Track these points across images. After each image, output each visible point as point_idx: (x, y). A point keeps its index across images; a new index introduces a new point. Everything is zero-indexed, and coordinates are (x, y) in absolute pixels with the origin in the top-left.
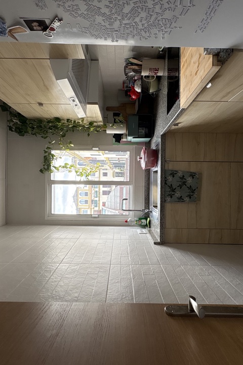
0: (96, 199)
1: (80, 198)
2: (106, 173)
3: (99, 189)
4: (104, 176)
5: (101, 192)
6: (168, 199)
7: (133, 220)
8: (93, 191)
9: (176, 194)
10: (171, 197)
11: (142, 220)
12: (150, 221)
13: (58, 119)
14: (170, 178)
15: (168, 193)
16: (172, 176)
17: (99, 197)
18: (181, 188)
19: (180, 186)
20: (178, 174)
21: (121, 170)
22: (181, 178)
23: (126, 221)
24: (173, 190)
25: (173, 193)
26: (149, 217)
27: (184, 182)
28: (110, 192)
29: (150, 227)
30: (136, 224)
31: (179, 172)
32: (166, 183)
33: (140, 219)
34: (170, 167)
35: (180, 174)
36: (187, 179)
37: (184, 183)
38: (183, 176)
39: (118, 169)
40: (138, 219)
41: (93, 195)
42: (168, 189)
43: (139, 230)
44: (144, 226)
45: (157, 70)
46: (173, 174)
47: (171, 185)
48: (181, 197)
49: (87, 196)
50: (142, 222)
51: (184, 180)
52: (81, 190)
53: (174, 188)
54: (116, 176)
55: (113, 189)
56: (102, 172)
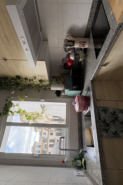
0: (45, 150)
1: (36, 149)
2: (52, 133)
3: (48, 143)
4: (51, 135)
5: (49, 145)
6: (104, 134)
7: (69, 161)
8: (44, 145)
9: (111, 129)
10: (107, 132)
11: (78, 161)
12: (85, 162)
13: (18, 77)
14: (103, 114)
15: (103, 128)
16: (104, 112)
17: (47, 148)
18: (114, 123)
19: (113, 122)
20: (109, 110)
21: (61, 132)
22: (112, 114)
23: (63, 162)
24: (108, 125)
25: (108, 128)
26: (83, 157)
27: (116, 117)
28: (54, 145)
29: (85, 169)
30: (72, 164)
31: (110, 109)
32: (100, 119)
33: (76, 159)
34: (101, 104)
35: (111, 110)
36: (119, 115)
37: (116, 119)
38: (114, 112)
39: (59, 131)
40: (74, 160)
41: (44, 147)
42: (102, 124)
43: (75, 172)
44: (80, 168)
45: (84, 43)
46: (105, 110)
47: (105, 120)
48: (116, 132)
49: (40, 148)
50: (78, 163)
51: (116, 116)
52: (37, 144)
53: (108, 123)
54: (58, 135)
55: (55, 143)
56: (50, 132)
